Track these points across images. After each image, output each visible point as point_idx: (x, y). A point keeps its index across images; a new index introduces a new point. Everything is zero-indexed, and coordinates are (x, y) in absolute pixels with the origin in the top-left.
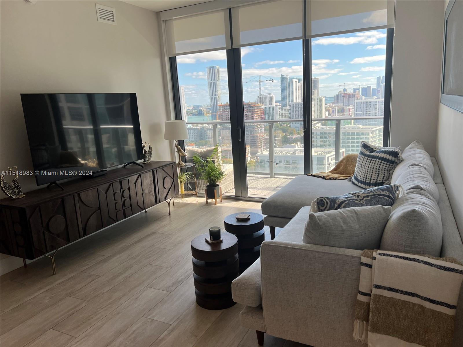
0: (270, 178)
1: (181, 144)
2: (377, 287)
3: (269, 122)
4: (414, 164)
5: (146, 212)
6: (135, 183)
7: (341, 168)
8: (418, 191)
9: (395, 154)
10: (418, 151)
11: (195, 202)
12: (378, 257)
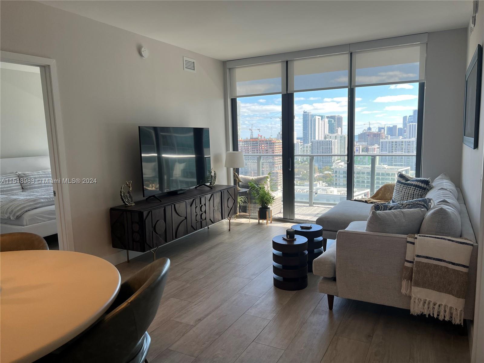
0: (310, 206)
1: (237, 171)
2: (418, 256)
3: (310, 156)
4: (442, 189)
5: (208, 228)
6: (209, 201)
7: (380, 195)
8: (444, 203)
9: (427, 183)
10: (445, 181)
11: (248, 222)
12: (418, 237)
